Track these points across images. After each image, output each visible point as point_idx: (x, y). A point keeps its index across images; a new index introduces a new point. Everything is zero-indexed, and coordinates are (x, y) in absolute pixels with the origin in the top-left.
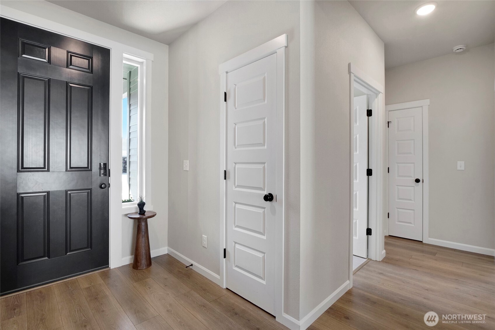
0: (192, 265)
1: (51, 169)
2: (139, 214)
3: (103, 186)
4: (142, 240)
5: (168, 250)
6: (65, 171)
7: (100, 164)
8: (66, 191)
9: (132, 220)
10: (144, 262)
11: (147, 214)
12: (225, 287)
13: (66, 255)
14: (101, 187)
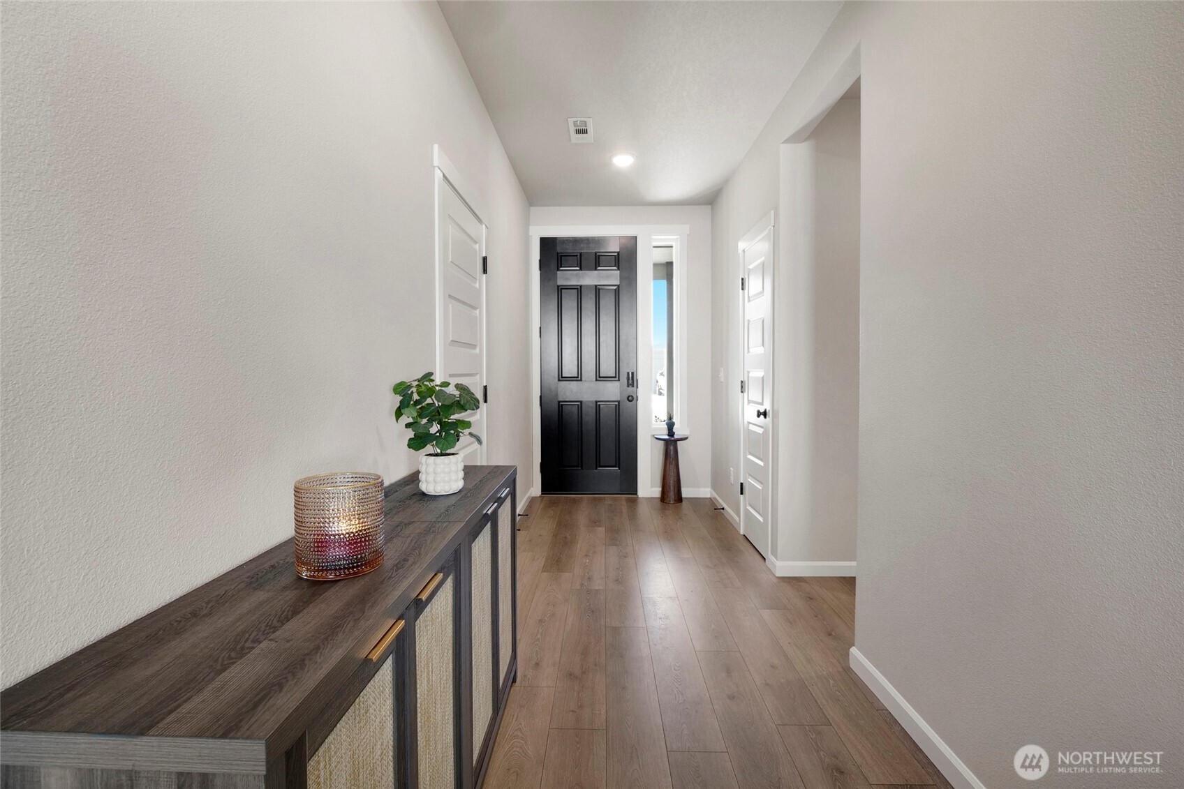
0: (723, 509)
1: (583, 379)
2: (668, 435)
3: (630, 398)
4: (672, 467)
5: (711, 493)
6: (594, 380)
7: (628, 373)
8: (596, 402)
9: (662, 442)
10: (672, 495)
11: (676, 437)
12: (742, 533)
13: (596, 469)
14: (628, 399)
